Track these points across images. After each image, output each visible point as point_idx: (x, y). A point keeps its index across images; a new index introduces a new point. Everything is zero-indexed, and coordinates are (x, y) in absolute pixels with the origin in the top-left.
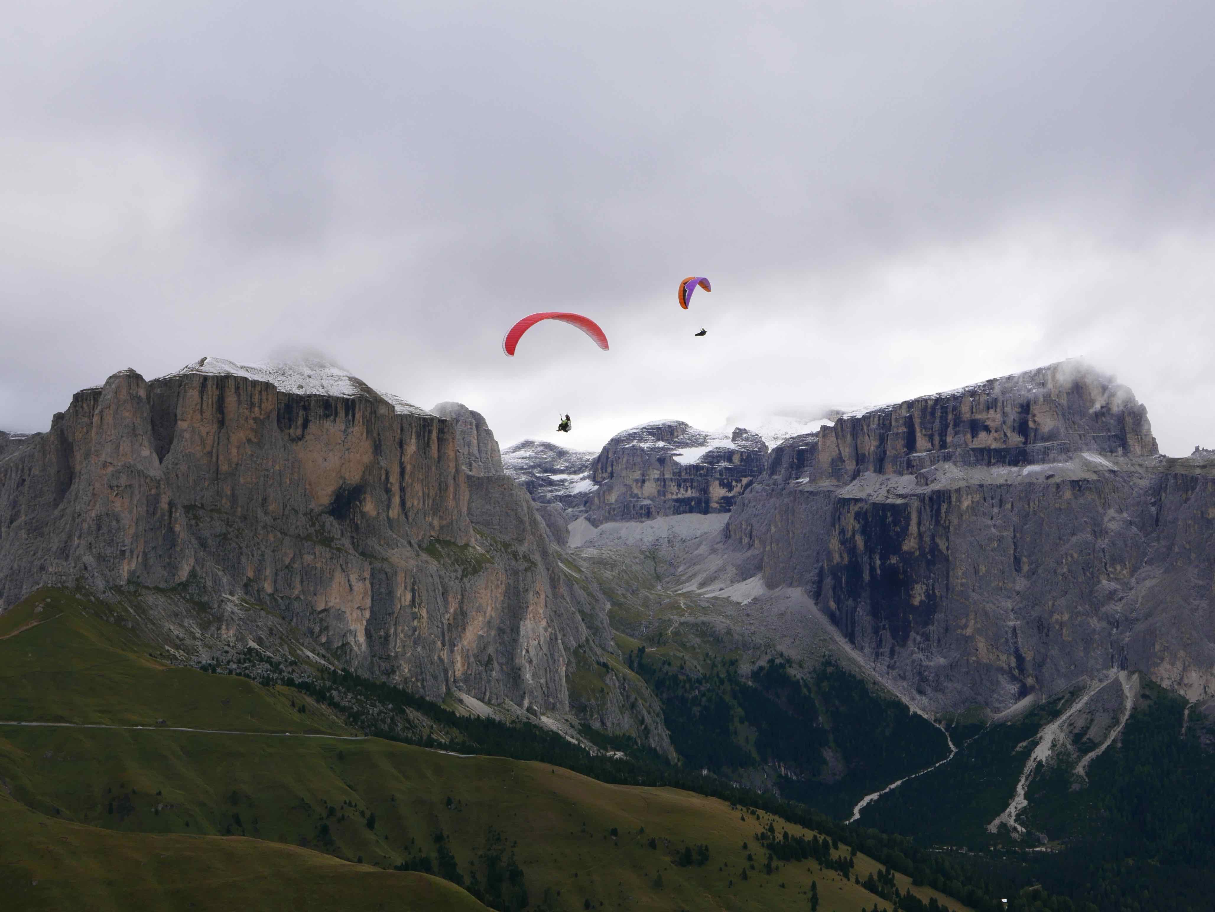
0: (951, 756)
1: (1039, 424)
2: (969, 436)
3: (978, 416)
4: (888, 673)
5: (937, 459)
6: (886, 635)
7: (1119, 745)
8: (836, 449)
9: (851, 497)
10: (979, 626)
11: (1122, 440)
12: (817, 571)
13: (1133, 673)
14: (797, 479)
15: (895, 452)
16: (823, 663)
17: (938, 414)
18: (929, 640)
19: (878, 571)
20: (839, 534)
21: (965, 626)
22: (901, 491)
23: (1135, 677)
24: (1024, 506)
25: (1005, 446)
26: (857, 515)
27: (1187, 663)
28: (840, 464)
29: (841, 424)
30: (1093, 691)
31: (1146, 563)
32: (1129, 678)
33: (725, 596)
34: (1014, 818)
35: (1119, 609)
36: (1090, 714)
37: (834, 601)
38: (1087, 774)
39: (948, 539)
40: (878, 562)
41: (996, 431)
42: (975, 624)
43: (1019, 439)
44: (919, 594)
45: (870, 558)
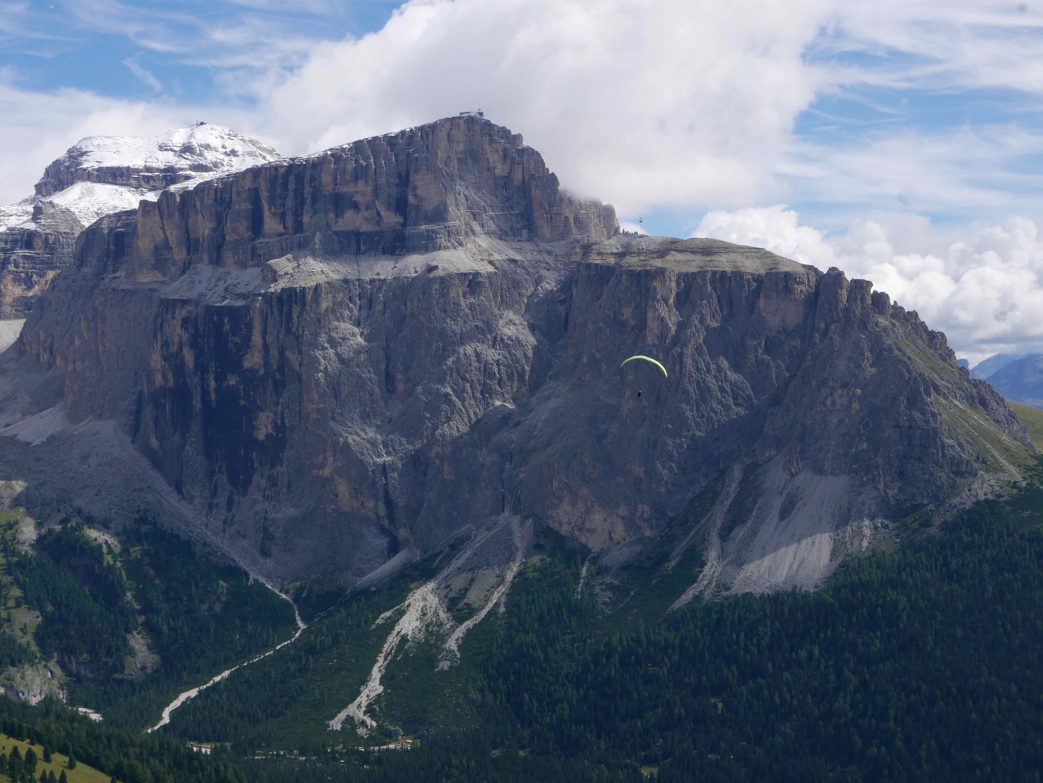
0: (297, 635)
1: (421, 200)
2: (331, 215)
3: (345, 189)
4: (224, 531)
5: (290, 245)
6: (223, 479)
7: (502, 609)
8: (161, 232)
9: (177, 297)
10: (339, 464)
11: (528, 220)
12: (135, 397)
13: (526, 518)
14: (114, 272)
15: (237, 237)
16: (136, 521)
17: (292, 186)
18: (277, 486)
19: (213, 396)
20: (162, 348)
21: (322, 466)
22: (241, 289)
23: (530, 522)
24: (399, 307)
25: (378, 229)
26: (185, 322)
27: (589, 503)
28: (166, 252)
29: (167, 198)
30: (478, 542)
31: (550, 378)
32: (522, 524)
33: (10, 434)
34: (364, 709)
35: (514, 437)
36: (471, 572)
37: (156, 438)
38: (460, 648)
39: (300, 353)
40: (213, 384)
41: (367, 209)
42: (334, 461)
43: (396, 220)
44: (266, 426)
45: (203, 379)
